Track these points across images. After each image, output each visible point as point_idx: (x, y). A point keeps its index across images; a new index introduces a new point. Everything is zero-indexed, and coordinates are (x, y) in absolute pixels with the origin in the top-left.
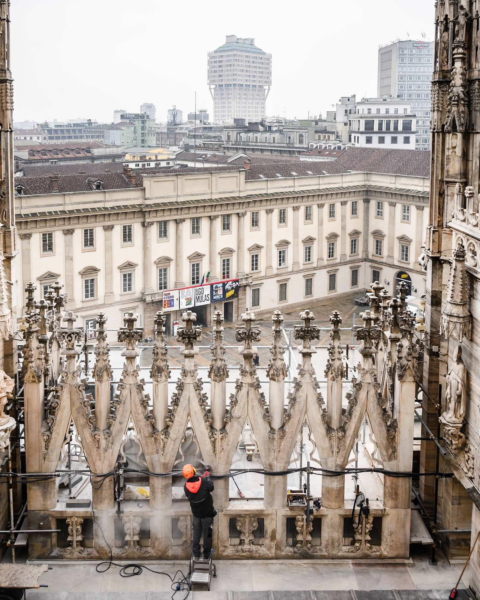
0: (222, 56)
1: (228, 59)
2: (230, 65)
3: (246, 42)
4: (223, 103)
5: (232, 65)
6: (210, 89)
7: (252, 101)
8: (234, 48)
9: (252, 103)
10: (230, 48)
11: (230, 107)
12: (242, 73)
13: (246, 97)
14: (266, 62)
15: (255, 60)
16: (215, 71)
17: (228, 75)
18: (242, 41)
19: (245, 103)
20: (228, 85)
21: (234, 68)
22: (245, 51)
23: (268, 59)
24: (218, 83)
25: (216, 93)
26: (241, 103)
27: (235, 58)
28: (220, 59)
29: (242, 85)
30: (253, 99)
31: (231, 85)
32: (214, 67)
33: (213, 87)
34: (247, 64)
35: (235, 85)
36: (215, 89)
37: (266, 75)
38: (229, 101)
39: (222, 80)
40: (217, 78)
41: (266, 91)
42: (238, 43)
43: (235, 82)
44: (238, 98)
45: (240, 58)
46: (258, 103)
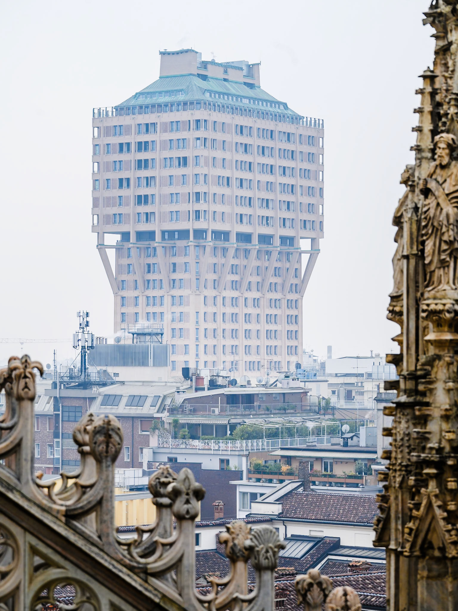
0: (148, 128)
1: (175, 136)
2: (184, 162)
3: (233, 75)
4: (151, 301)
5: (190, 162)
6: (101, 247)
7: (256, 295)
8: (197, 96)
9: (256, 302)
10: (181, 97)
11: (182, 317)
12: (226, 191)
13: (236, 278)
14: (306, 149)
15: (268, 143)
16: (123, 183)
17: (173, 197)
18: (219, 73)
19: (234, 301)
20: (171, 233)
21: (197, 170)
22: (234, 110)
23: (312, 140)
24: (131, 228)
25: (125, 261)
26: (219, 300)
27: (201, 134)
28: (143, 138)
29: (225, 235)
30: (259, 287)
31: (184, 234)
32: (117, 165)
33: (112, 239)
34: (242, 157)
35: (200, 234)
36: (119, 249)
37: (306, 200)
38: (176, 292)
39: (148, 216)
40: (130, 209)
41: (305, 258)
42: (204, 78)
43: (201, 225)
44: (210, 284)
45: (219, 136)
46: (274, 303)
